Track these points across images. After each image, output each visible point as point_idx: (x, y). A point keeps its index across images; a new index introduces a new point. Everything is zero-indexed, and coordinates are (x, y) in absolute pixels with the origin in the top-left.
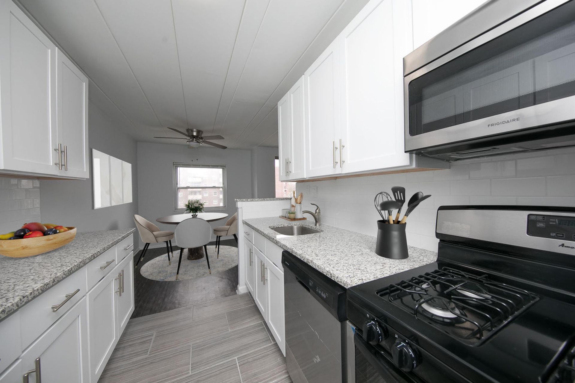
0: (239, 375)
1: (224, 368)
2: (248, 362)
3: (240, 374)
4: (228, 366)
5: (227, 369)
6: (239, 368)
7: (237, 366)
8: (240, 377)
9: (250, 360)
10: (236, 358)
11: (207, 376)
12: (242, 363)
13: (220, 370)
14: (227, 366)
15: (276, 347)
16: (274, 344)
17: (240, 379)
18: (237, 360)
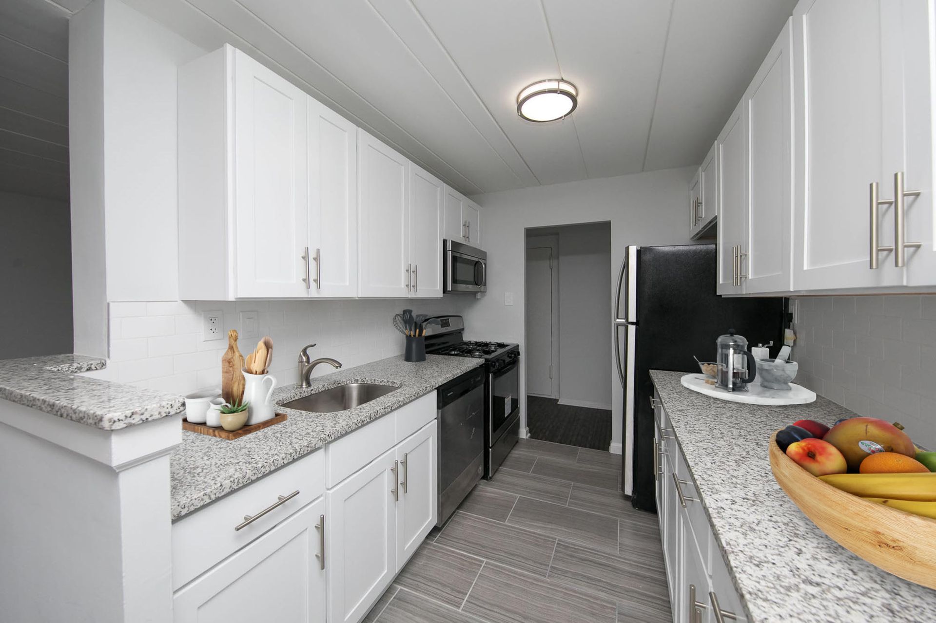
0: (475, 583)
1: (485, 609)
2: (453, 590)
3: (473, 584)
4: (479, 608)
5: (482, 605)
6: (468, 591)
7: (469, 598)
8: (477, 580)
9: (448, 590)
10: (460, 611)
11: (510, 616)
12: (460, 596)
13: (490, 610)
14: (481, 609)
15: (403, 578)
16: (399, 584)
17: (478, 578)
18: (462, 607)
